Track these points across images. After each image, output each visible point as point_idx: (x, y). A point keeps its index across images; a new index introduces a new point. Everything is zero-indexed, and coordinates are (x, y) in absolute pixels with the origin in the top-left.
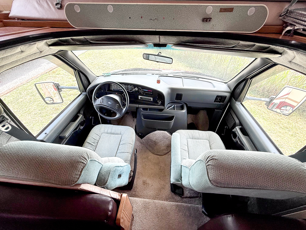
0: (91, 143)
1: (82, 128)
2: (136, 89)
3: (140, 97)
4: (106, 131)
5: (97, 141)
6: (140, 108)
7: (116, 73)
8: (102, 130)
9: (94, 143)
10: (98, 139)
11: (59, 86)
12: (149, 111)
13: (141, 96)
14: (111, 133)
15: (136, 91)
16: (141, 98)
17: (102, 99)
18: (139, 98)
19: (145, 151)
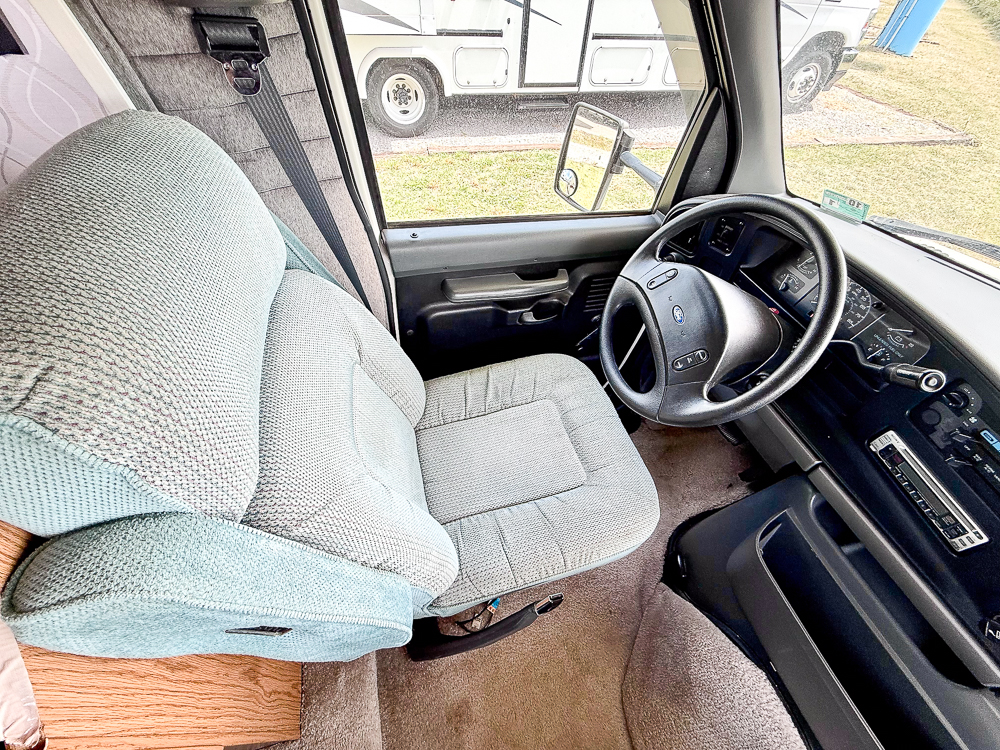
0: (491, 386)
1: (530, 318)
2: (933, 380)
3: (892, 438)
4: (570, 404)
5: (508, 400)
6: (815, 490)
7: (904, 231)
8: (564, 389)
9: (497, 395)
10: (518, 399)
11: (627, 149)
12: (849, 557)
13: (901, 446)
14: (571, 430)
15: (912, 388)
16: (890, 450)
17: (672, 273)
18: (878, 445)
19: (610, 640)
